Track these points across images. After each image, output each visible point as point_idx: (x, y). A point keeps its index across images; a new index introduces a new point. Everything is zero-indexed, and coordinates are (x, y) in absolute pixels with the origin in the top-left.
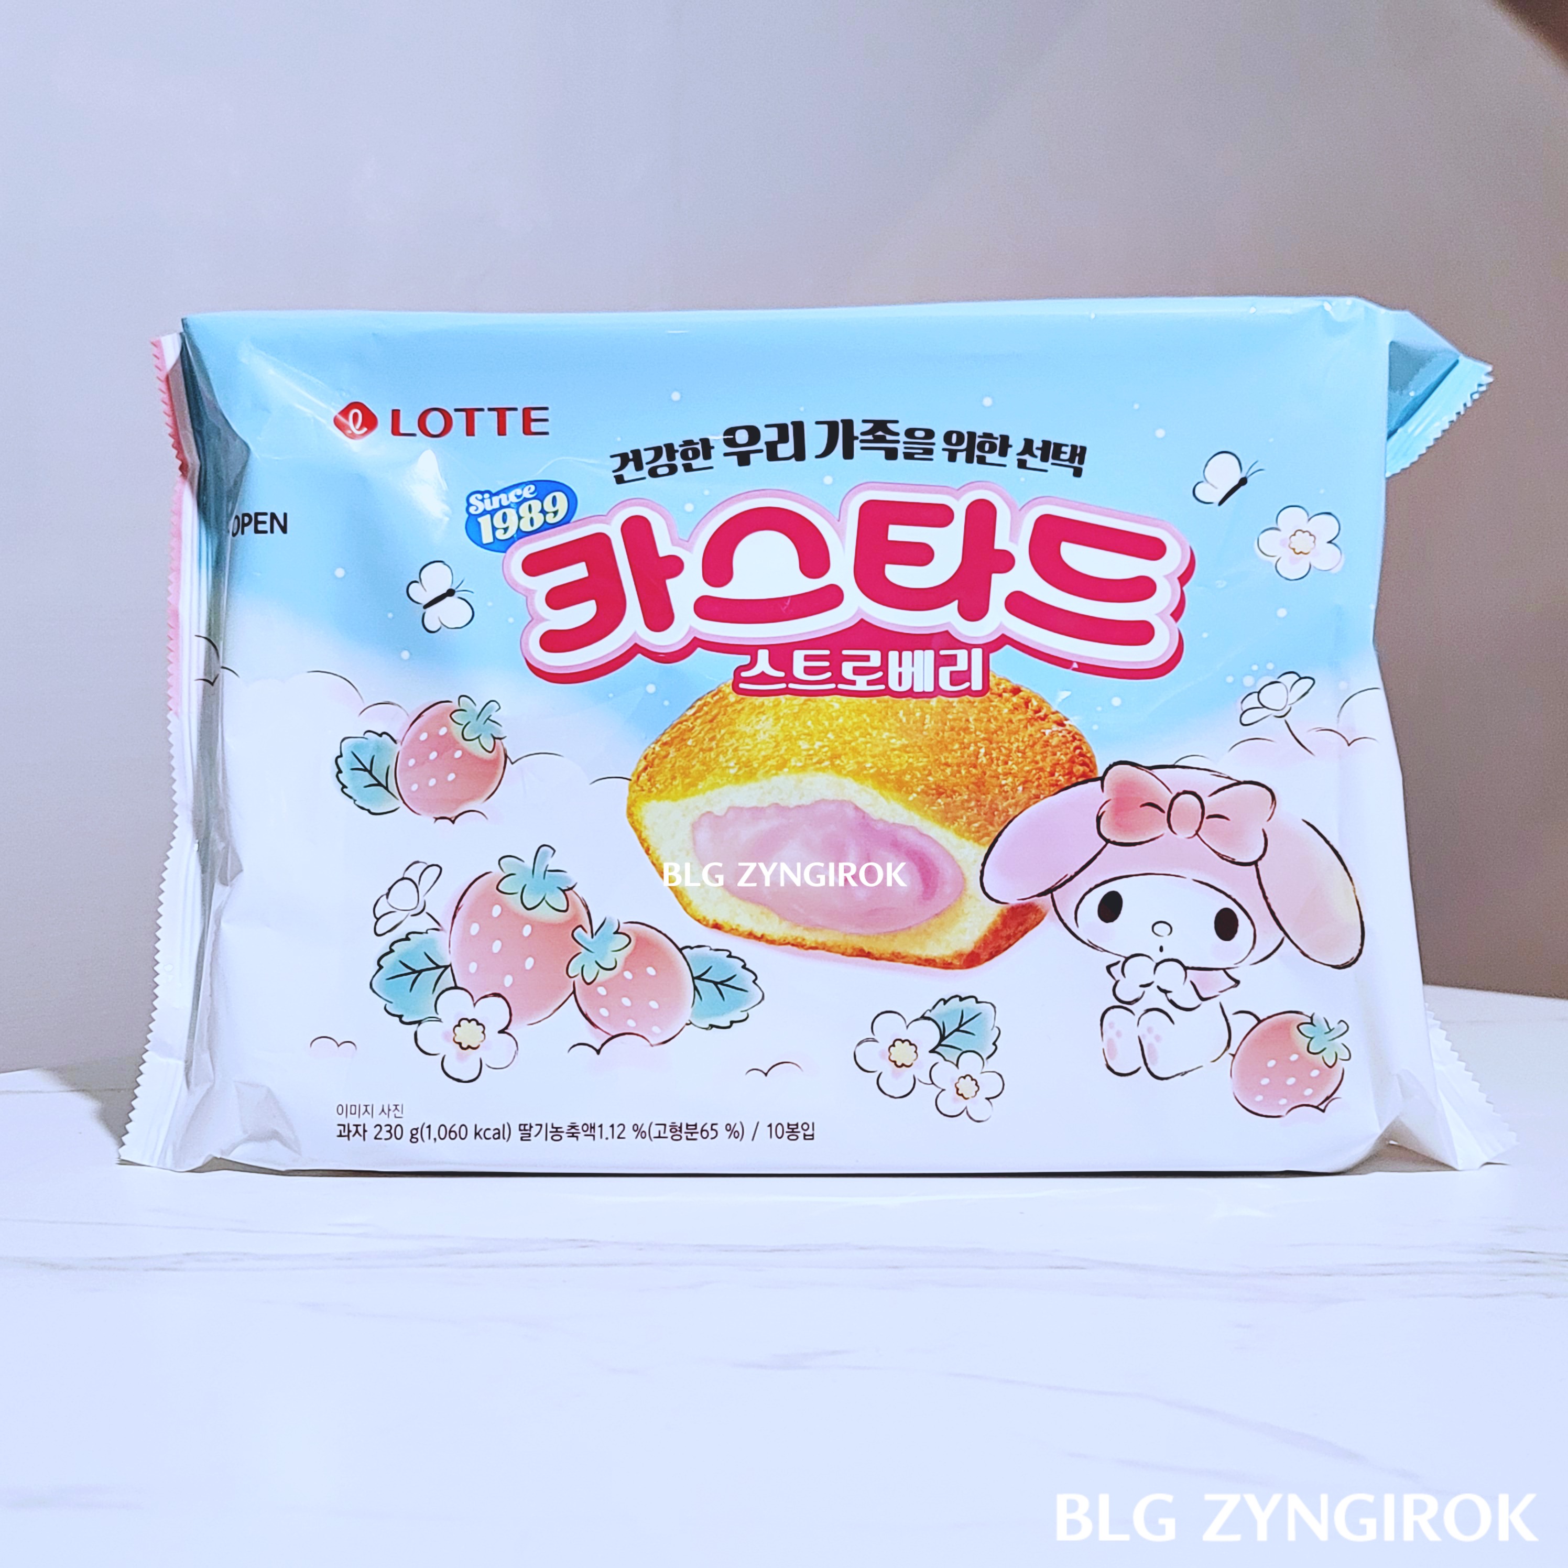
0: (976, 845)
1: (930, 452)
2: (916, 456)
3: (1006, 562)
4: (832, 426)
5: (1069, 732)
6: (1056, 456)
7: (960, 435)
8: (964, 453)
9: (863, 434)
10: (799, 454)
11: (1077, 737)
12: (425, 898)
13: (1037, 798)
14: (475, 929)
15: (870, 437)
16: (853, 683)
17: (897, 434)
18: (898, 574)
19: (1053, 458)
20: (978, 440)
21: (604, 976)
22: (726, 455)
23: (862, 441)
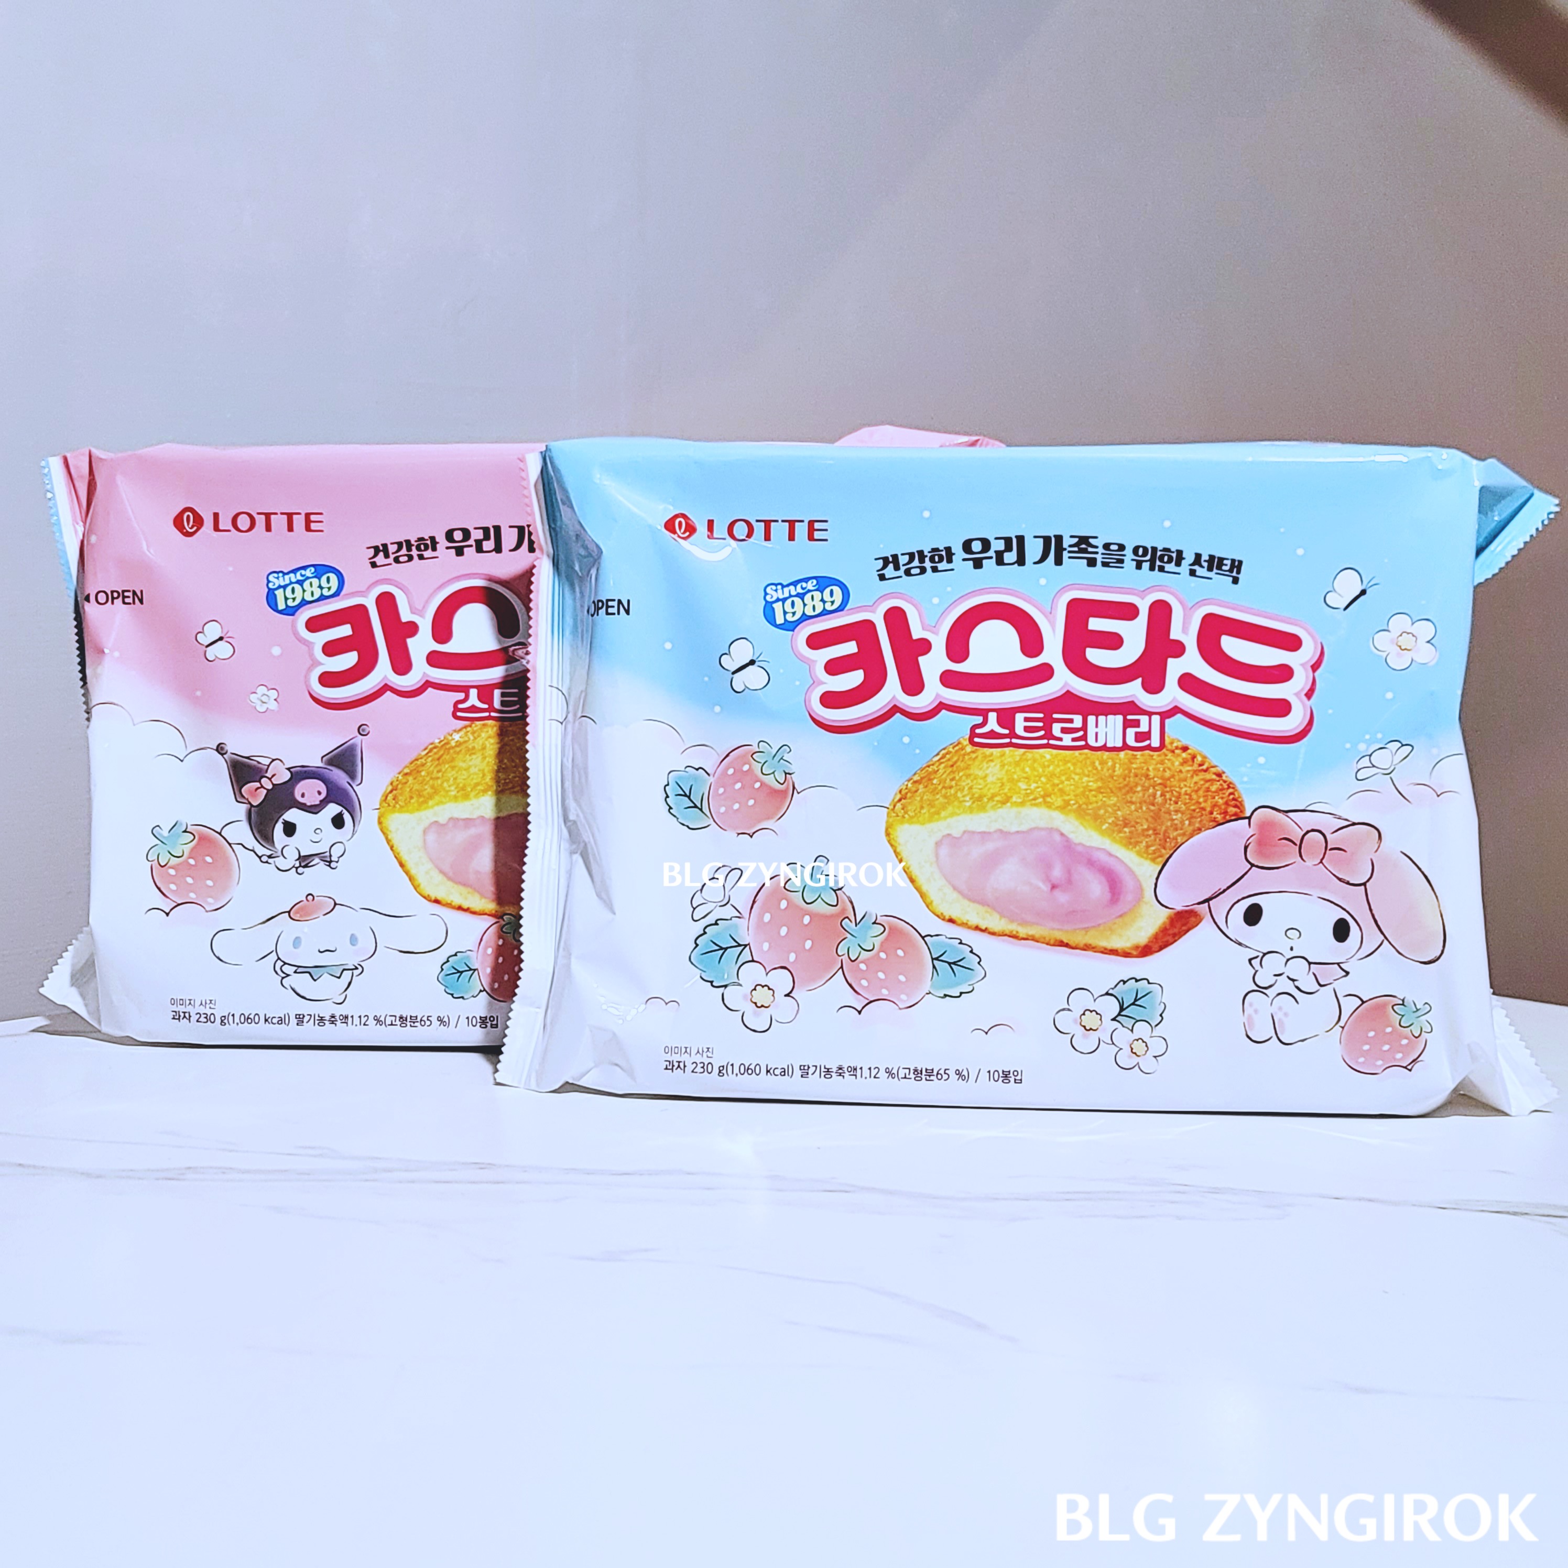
0: (1152, 864)
1: (1122, 561)
2: (1111, 565)
3: (1178, 649)
4: (1047, 540)
5: (1225, 782)
6: (1219, 567)
7: (1145, 550)
8: (1148, 563)
9: (1070, 546)
10: (1021, 561)
11: (1231, 786)
12: (731, 893)
13: (1199, 830)
14: (767, 917)
15: (1076, 549)
16: (1060, 739)
17: (1096, 547)
18: (1097, 656)
19: (1217, 568)
20: (1159, 553)
21: (865, 955)
22: (964, 560)
23: (1070, 552)
